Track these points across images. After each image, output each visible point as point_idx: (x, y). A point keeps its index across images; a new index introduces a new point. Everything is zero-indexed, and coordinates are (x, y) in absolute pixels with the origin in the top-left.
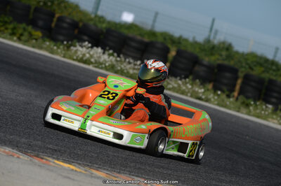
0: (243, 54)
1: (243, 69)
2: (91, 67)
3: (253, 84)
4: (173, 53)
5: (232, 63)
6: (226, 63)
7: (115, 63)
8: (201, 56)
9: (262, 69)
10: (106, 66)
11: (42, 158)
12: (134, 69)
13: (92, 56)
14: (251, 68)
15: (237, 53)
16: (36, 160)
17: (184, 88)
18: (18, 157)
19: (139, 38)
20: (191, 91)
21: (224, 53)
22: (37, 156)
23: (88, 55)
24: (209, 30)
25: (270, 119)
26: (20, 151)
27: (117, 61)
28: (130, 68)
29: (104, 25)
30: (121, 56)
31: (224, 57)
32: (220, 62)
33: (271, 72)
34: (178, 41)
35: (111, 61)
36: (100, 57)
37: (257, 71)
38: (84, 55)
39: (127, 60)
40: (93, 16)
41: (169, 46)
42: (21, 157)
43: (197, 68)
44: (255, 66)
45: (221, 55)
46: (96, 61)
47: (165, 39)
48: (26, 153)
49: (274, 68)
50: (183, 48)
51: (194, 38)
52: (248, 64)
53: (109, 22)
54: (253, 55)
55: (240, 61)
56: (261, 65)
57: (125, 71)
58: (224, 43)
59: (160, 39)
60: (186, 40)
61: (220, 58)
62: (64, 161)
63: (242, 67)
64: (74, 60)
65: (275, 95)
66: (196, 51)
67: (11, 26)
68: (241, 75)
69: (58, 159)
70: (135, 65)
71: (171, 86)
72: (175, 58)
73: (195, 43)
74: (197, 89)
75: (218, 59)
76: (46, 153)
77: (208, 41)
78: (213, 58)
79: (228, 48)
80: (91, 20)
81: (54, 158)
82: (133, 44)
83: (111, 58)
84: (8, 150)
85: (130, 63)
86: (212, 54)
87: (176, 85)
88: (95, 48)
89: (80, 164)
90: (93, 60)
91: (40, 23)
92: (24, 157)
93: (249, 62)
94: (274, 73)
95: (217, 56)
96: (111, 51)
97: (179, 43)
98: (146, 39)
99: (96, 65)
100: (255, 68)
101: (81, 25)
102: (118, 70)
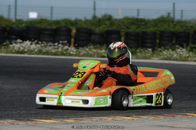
0: (120, 20)
1: (123, 30)
2: (26, 55)
3: (133, 38)
4: (74, 31)
5: (114, 28)
6: (111, 28)
7: (41, 48)
8: (93, 28)
9: (136, 26)
10: (36, 52)
12: (55, 49)
13: (24, 48)
14: (128, 28)
15: (116, 20)
17: (91, 52)
19: (49, 27)
20: (96, 53)
21: (108, 22)
23: (22, 48)
24: (93, 10)
25: (153, 58)
27: (42, 46)
28: (52, 49)
29: (23, 25)
30: (44, 42)
31: (108, 25)
32: (107, 29)
33: (142, 26)
34: (75, 23)
35: (38, 48)
36: (30, 47)
37: (133, 29)
38: (19, 48)
39: (48, 44)
40: (14, 20)
41: (70, 27)
43: (93, 37)
44: (130, 25)
45: (106, 24)
46: (28, 50)
47: (66, 23)
49: (143, 23)
50: (80, 26)
51: (85, 18)
52: (125, 26)
53: (26, 22)
54: (126, 18)
55: (120, 25)
56: (134, 24)
57: (49, 52)
58: (105, 16)
59: (63, 24)
60: (80, 21)
61: (105, 26)
63: (122, 29)
64: (14, 53)
65: (149, 41)
66: (89, 26)
68: (123, 34)
70: (55, 46)
71: (82, 54)
72: (76, 34)
73: (87, 21)
74: (99, 51)
75: (105, 28)
77: (94, 17)
78: (101, 28)
79: (109, 18)
80: (14, 23)
82: (47, 32)
83: (38, 45)
85: (50, 46)
86: (100, 25)
87: (85, 52)
88: (25, 42)
90: (26, 50)
93: (125, 24)
94: (144, 27)
95: (104, 26)
96: (36, 41)
97: (76, 23)
98: (54, 27)
99: (29, 53)
100: (130, 27)
101: (8, 29)
102: (45, 52)
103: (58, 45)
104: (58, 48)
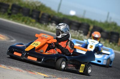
4: (91, 27)
5: (117, 31)
6: (114, 31)
8: (104, 28)
11: (32, 72)
12: (74, 34)
15: (119, 27)
16: (30, 73)
18: (22, 72)
19: (77, 21)
21: (114, 27)
22: (30, 71)
26: (23, 69)
38: (53, 29)
40: (57, 12)
42: (23, 71)
45: (112, 28)
48: (25, 70)
50: (96, 25)
58: (113, 23)
59: (86, 22)
60: (97, 22)
62: (42, 73)
66: (102, 27)
67: (22, 18)
69: (39, 72)
70: (75, 32)
73: (101, 23)
76: (34, 70)
77: (106, 22)
78: (109, 29)
79: (115, 24)
81: (37, 72)
84: (17, 68)
85: (72, 32)
89: (48, 74)
91: (35, 16)
92: (24, 72)
97: (94, 23)
98: (80, 22)
103: (77, 33)
104: (76, 35)
